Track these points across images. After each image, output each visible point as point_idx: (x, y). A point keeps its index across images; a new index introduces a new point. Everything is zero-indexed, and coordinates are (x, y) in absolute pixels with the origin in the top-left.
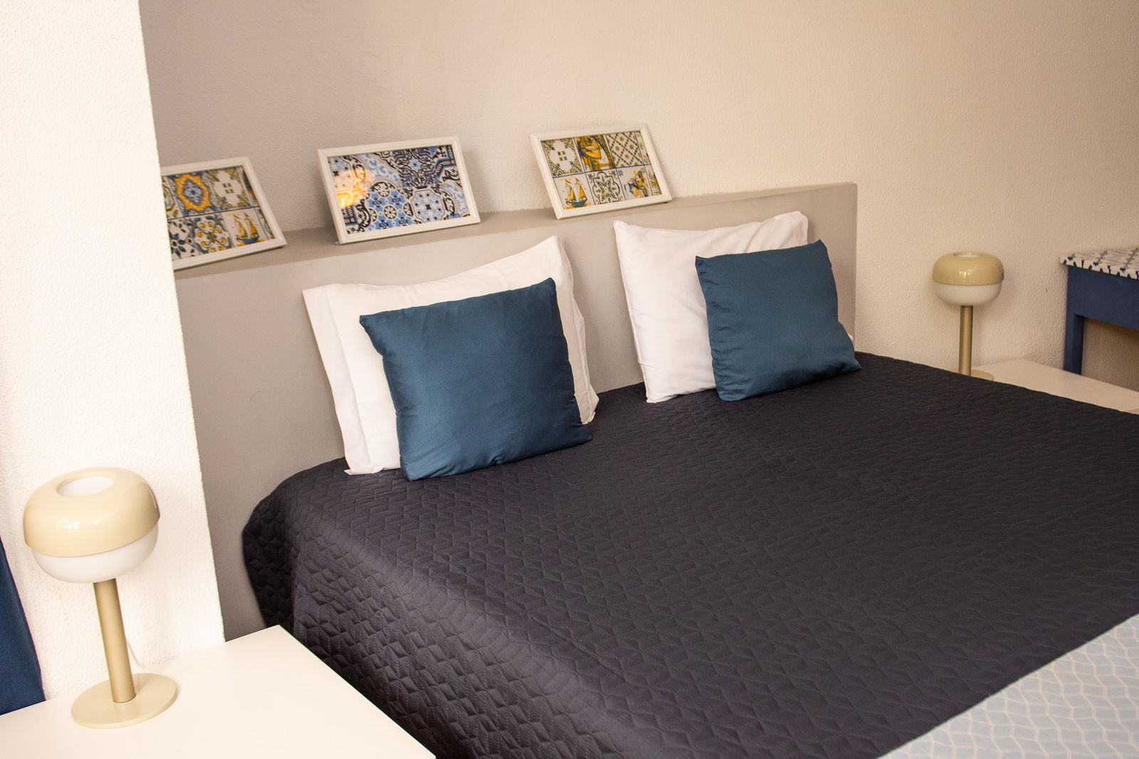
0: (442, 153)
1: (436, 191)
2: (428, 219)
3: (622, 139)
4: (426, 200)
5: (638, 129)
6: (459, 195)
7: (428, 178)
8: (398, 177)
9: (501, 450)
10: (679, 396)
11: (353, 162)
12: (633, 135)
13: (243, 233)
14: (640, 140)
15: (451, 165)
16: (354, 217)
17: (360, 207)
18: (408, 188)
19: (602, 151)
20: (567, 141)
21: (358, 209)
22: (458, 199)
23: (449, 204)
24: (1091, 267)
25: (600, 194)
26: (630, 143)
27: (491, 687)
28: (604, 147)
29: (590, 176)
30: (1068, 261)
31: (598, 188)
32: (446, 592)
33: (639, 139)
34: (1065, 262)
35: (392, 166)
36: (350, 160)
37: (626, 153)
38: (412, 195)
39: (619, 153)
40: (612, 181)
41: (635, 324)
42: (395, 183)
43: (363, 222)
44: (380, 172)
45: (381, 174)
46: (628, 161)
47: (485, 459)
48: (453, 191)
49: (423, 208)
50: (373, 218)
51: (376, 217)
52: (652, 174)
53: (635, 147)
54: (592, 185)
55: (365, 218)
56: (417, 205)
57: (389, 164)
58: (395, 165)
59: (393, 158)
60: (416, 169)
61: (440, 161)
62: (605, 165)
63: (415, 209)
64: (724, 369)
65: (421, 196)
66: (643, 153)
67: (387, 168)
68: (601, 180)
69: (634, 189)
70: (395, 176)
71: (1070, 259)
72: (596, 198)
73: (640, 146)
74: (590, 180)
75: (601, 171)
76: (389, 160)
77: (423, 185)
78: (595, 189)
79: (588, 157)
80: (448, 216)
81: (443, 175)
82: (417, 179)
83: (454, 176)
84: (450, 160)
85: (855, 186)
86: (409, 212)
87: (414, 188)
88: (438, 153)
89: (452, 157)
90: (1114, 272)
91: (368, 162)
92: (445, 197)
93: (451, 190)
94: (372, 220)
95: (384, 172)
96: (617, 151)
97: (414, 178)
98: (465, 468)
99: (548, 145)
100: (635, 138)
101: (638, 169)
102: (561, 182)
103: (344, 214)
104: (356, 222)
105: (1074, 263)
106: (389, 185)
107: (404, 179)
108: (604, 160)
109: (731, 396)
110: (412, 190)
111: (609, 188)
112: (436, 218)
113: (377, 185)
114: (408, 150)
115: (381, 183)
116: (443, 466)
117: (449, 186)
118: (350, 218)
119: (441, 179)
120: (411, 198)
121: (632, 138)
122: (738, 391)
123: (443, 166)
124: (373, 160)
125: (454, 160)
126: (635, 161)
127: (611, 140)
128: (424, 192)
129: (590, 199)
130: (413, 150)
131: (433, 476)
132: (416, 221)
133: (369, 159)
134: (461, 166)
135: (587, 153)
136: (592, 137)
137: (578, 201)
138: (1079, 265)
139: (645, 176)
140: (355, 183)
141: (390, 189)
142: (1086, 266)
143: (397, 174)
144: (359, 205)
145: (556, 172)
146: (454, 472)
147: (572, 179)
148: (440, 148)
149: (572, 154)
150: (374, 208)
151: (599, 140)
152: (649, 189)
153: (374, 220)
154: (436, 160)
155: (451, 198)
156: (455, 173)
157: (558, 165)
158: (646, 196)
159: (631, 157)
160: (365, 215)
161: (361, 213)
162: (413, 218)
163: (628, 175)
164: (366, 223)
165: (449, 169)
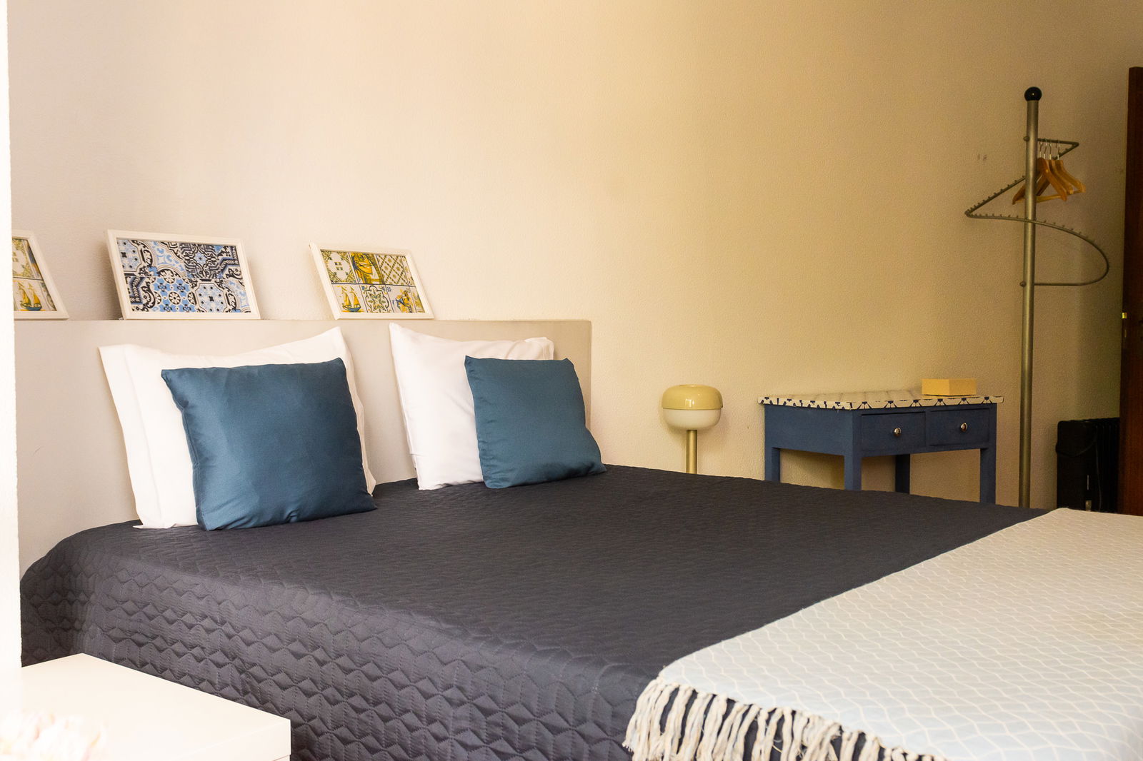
0: (226, 252)
1: (219, 286)
2: (211, 310)
3: (389, 261)
4: (210, 293)
5: (402, 254)
6: (240, 293)
7: (212, 272)
8: (184, 268)
9: (297, 505)
10: (448, 486)
11: (141, 247)
12: (399, 259)
13: (27, 301)
14: (405, 264)
15: (235, 264)
16: (139, 297)
17: (146, 289)
18: (193, 279)
19: (373, 267)
20: (343, 254)
21: (144, 291)
22: (240, 296)
23: (231, 299)
24: (785, 403)
25: (372, 304)
26: (397, 265)
27: (339, 656)
28: (374, 264)
29: (363, 287)
30: (765, 400)
31: (370, 299)
32: (282, 584)
33: (404, 262)
34: (763, 401)
35: (179, 256)
36: (138, 244)
37: (393, 273)
38: (196, 285)
39: (388, 272)
40: (382, 295)
41: (408, 416)
42: (180, 272)
43: (147, 303)
44: (166, 260)
45: (168, 262)
46: (396, 280)
47: (282, 513)
48: (235, 287)
49: (206, 299)
50: (157, 301)
51: (160, 300)
52: (416, 295)
53: (401, 270)
54: (365, 295)
55: (150, 300)
56: (200, 295)
57: (176, 254)
58: (182, 256)
59: (180, 250)
60: (202, 262)
61: (224, 260)
62: (376, 280)
63: (199, 299)
64: (491, 459)
65: (205, 288)
66: (408, 276)
67: (173, 257)
68: (372, 293)
69: (401, 305)
70: (180, 266)
71: (767, 398)
72: (368, 308)
73: (404, 270)
74: (363, 291)
75: (372, 285)
76: (176, 250)
77: (207, 278)
78: (368, 300)
79: (361, 271)
80: (230, 310)
81: (226, 272)
82: (201, 272)
83: (237, 275)
84: (234, 260)
85: (589, 323)
86: (193, 301)
87: (198, 280)
88: (222, 252)
89: (235, 258)
90: (805, 405)
91: (156, 249)
92: (228, 293)
93: (233, 288)
94: (156, 303)
95: (171, 261)
96: (386, 271)
97: (198, 271)
98: (262, 521)
99: (326, 254)
100: (401, 261)
101: (404, 288)
102: (338, 288)
103: (129, 293)
104: (140, 302)
105: (771, 401)
106: (174, 273)
107: (190, 270)
108: (375, 276)
109: (497, 484)
110: (197, 281)
111: (380, 301)
112: (218, 310)
113: (163, 271)
114: (195, 245)
115: (168, 270)
116: (242, 516)
117: (231, 283)
118: (135, 297)
119: (225, 276)
120: (195, 288)
121: (398, 261)
122: (504, 480)
123: (227, 264)
124: (160, 249)
125: (238, 260)
126: (401, 281)
127: (381, 261)
128: (208, 285)
129: (363, 307)
130: (200, 245)
131: (230, 527)
132: (199, 310)
133: (157, 247)
134: (244, 267)
135: (361, 268)
136: (365, 254)
137: (353, 307)
138: (775, 403)
139: (409, 295)
140: (141, 266)
141: (175, 277)
142: (781, 403)
143: (183, 265)
144: (145, 287)
145: (334, 280)
146: (251, 524)
147: (348, 287)
148: (225, 247)
149: (347, 266)
150: (159, 292)
151: (370, 258)
152: (413, 307)
153: (159, 303)
154: (220, 258)
155: (233, 294)
156: (238, 273)
157: (336, 273)
158: (411, 312)
159: (398, 277)
160: (150, 297)
161: (147, 295)
162: (197, 307)
163: (396, 292)
164: (150, 304)
165: (233, 268)
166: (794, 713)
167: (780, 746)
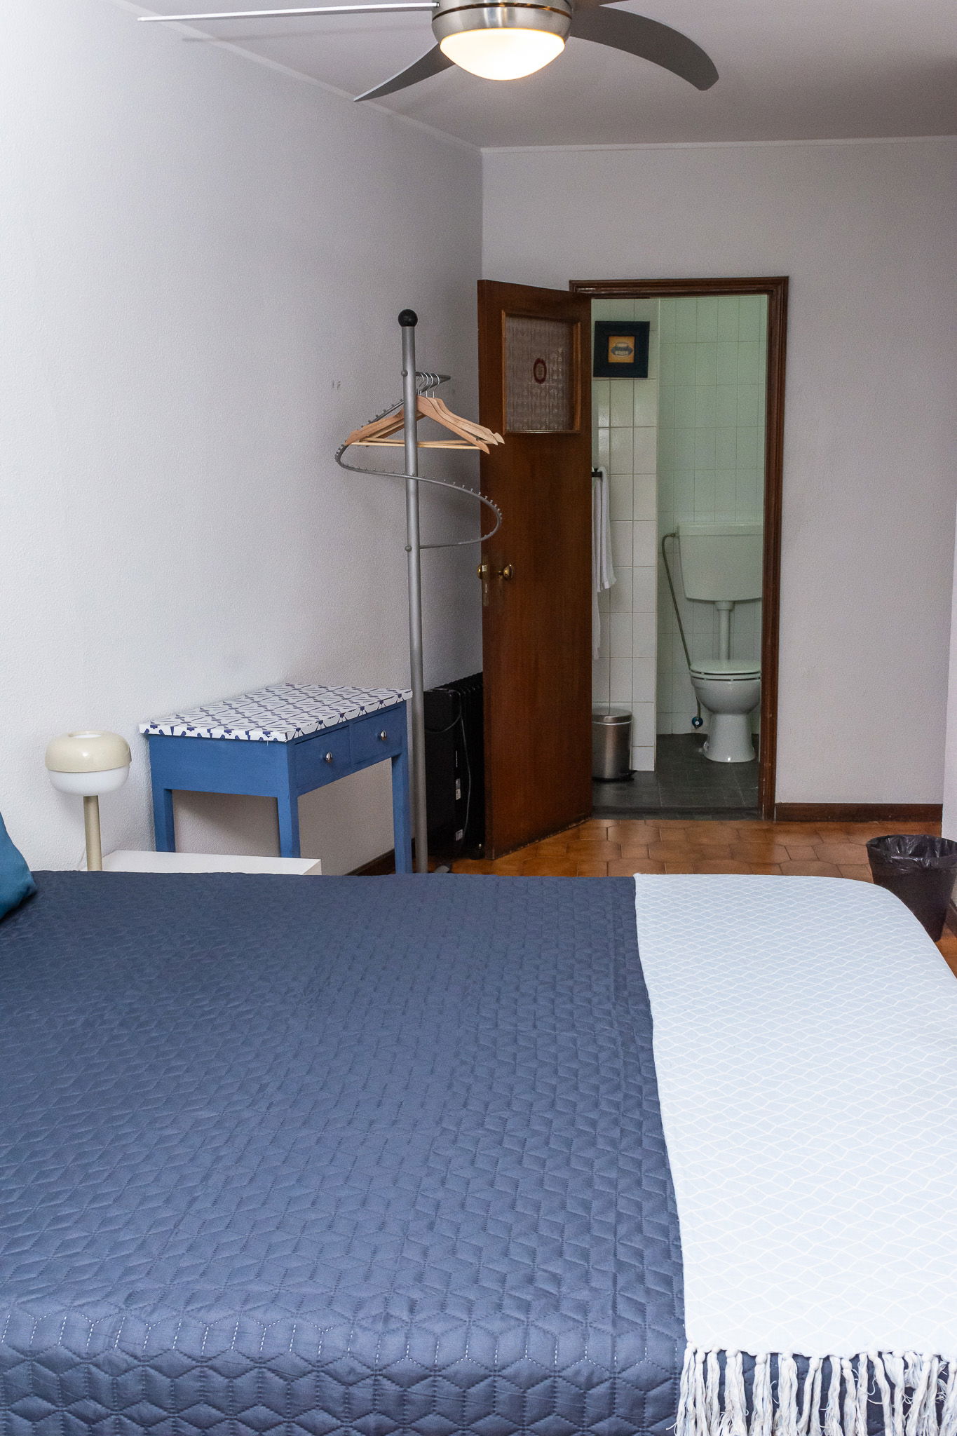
24: (184, 733)
30: (150, 729)
34: (147, 731)
71: (154, 727)
90: (217, 735)
105: (161, 731)
138: (167, 732)
142: (178, 732)
166: (880, 1354)
167: (878, 1396)
